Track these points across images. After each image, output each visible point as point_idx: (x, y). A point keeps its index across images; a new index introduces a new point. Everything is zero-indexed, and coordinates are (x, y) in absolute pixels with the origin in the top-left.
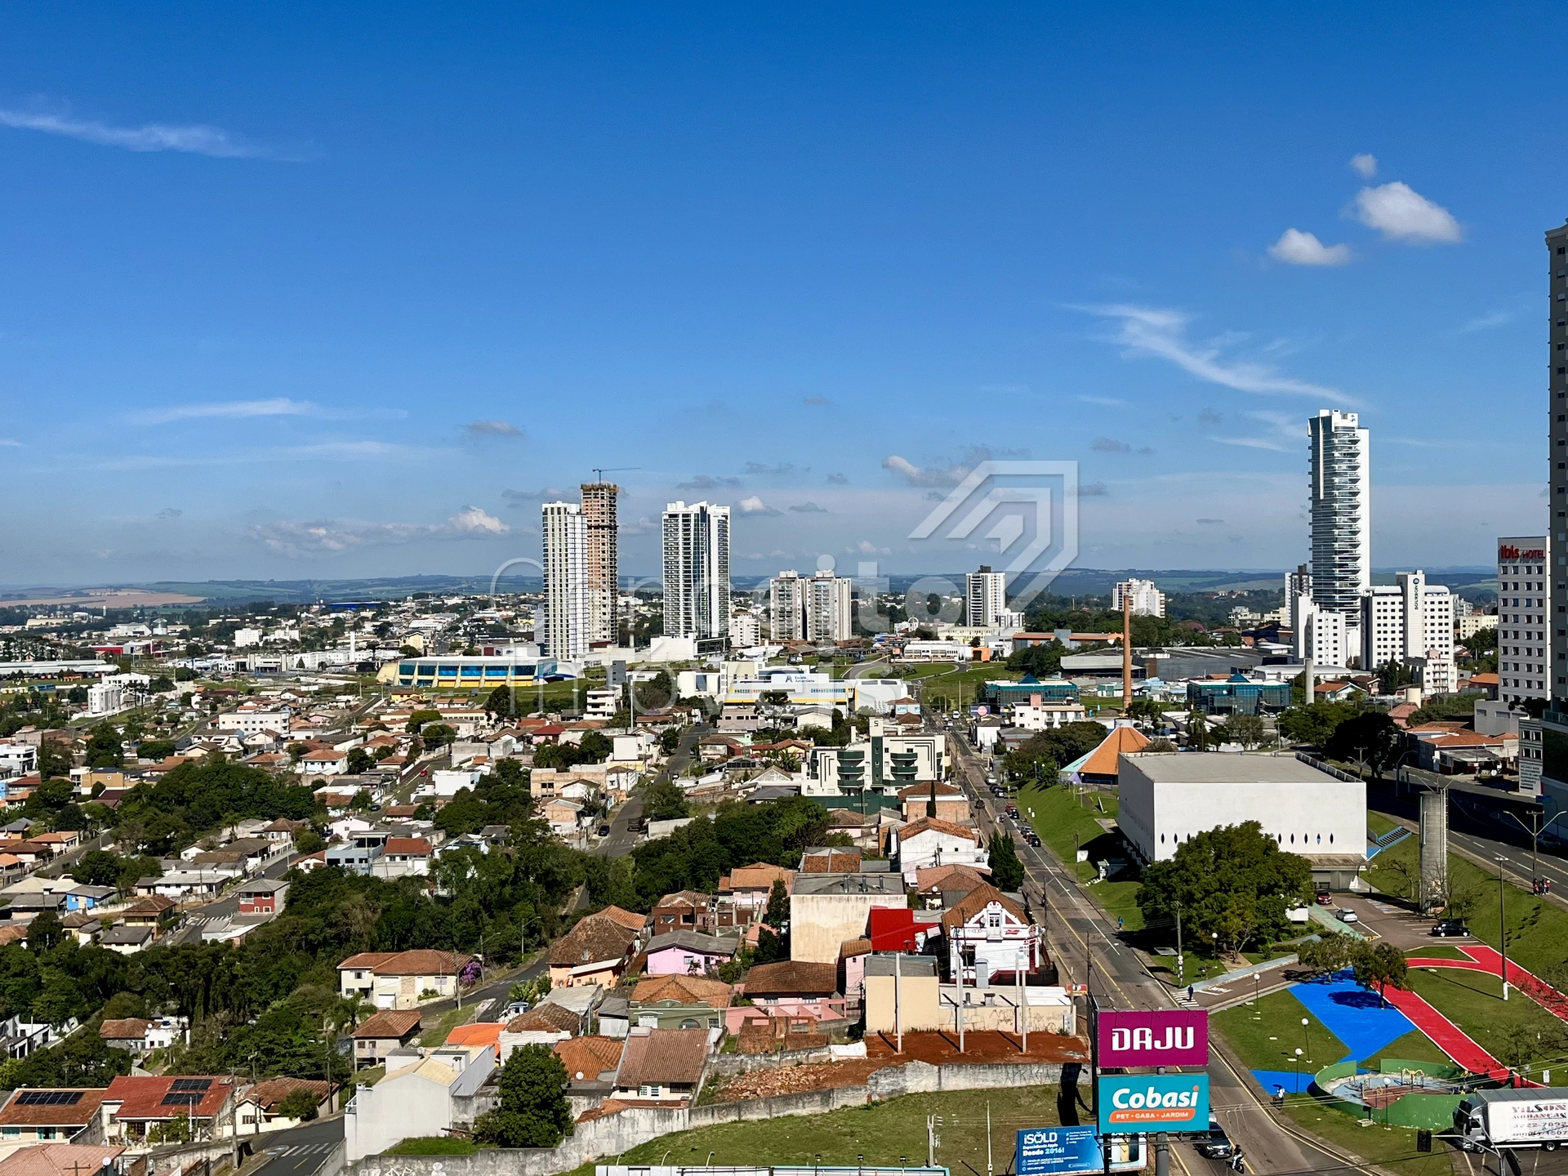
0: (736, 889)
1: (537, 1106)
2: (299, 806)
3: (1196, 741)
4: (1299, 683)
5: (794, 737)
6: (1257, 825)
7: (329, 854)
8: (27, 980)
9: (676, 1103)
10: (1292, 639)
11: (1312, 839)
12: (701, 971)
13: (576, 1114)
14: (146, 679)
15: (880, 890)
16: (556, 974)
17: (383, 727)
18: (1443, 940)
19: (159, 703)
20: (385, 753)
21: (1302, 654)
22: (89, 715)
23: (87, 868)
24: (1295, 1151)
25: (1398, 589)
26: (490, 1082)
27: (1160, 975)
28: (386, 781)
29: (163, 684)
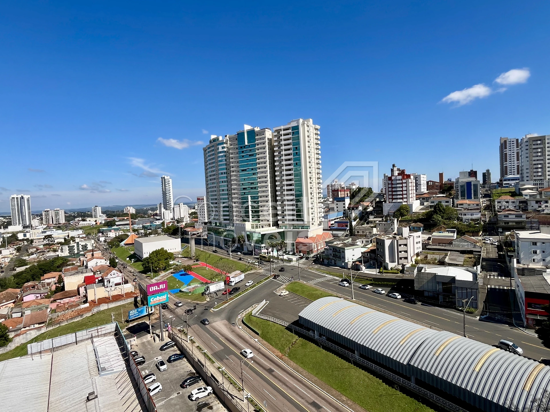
0: (46, 279)
3: (146, 235)
4: (163, 223)
5: (55, 244)
6: (163, 248)
9: (42, 327)
10: (161, 216)
11: (172, 249)
12: (39, 298)
13: (11, 337)
15: (86, 272)
18: (196, 262)
21: (163, 218)
25: (179, 206)
27: (148, 277)
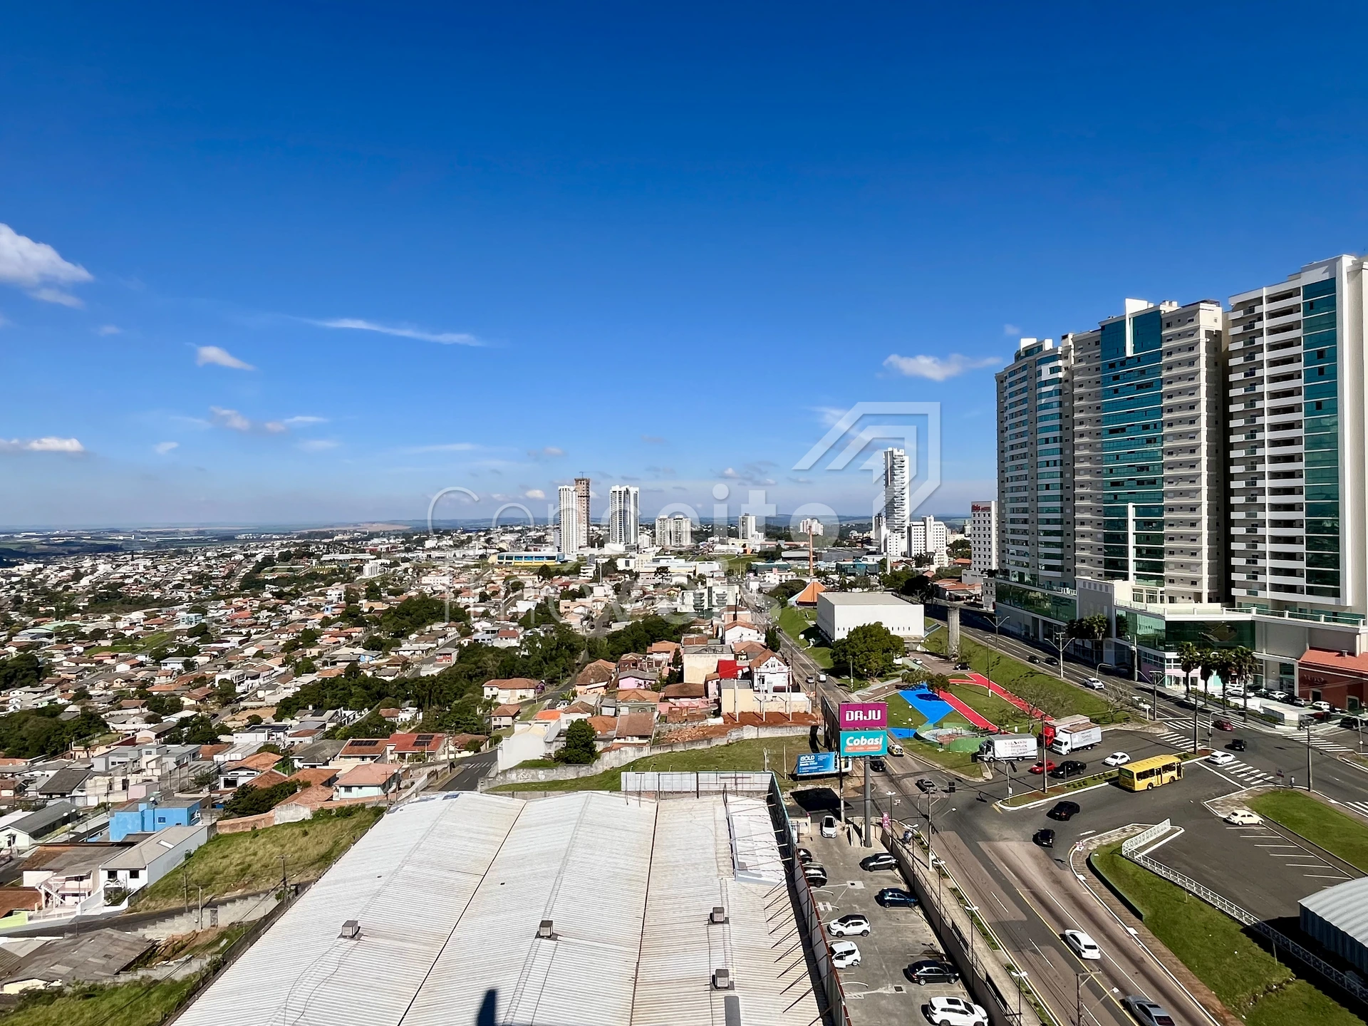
0: (655, 652)
1: (583, 746)
2: (460, 616)
3: (843, 587)
4: (883, 563)
5: (672, 586)
6: (881, 623)
7: (474, 637)
8: (346, 692)
9: (644, 744)
10: (879, 545)
11: (901, 629)
12: (642, 687)
13: (598, 749)
14: (388, 562)
15: (722, 652)
16: (578, 688)
17: (493, 582)
18: (960, 672)
19: (394, 572)
20: (495, 593)
21: (883, 551)
22: (364, 577)
23: (369, 644)
24: (913, 763)
25: (923, 523)
26: (559, 736)
27: (843, 687)
28: (496, 606)
29: (395, 564)
